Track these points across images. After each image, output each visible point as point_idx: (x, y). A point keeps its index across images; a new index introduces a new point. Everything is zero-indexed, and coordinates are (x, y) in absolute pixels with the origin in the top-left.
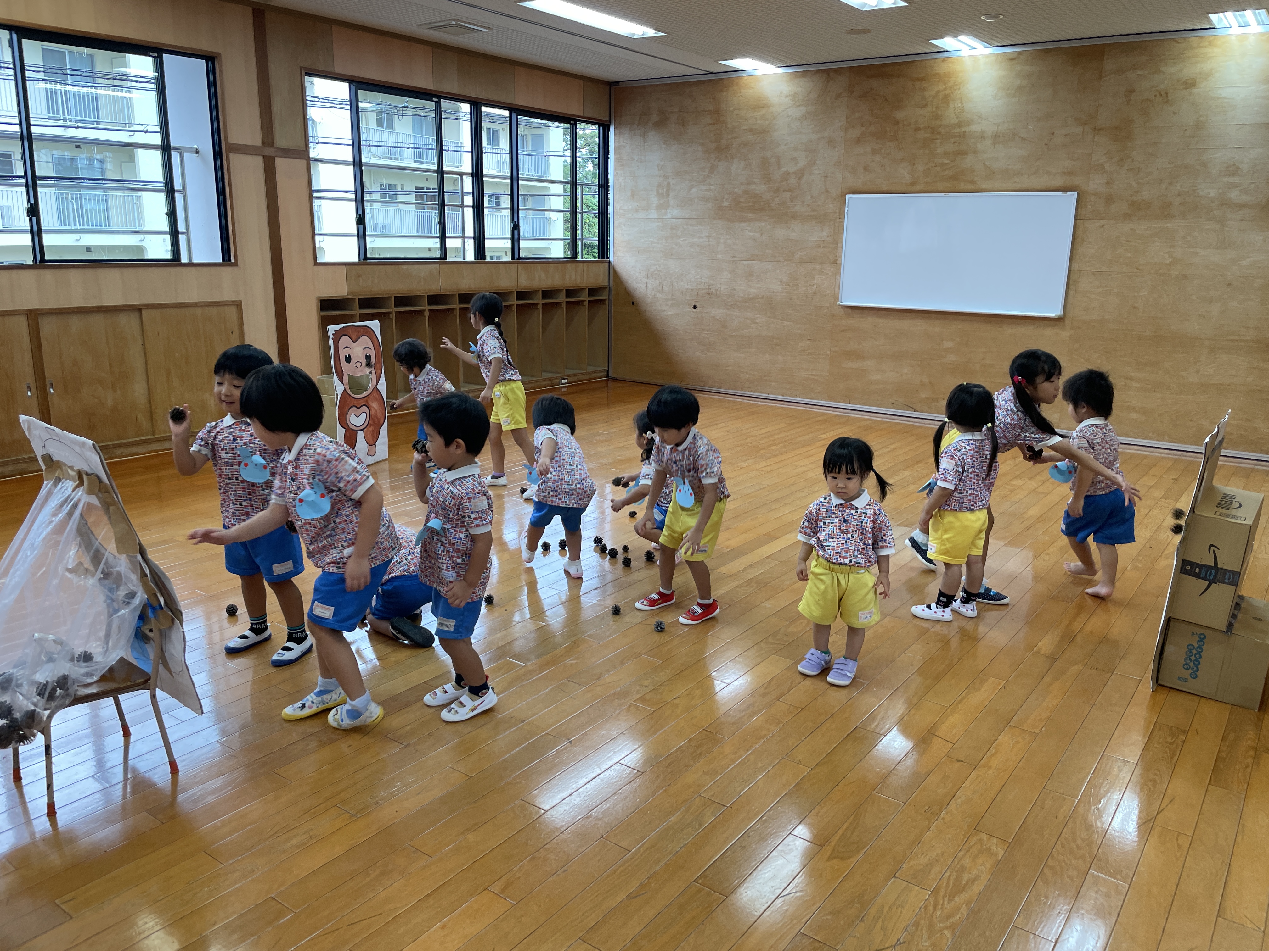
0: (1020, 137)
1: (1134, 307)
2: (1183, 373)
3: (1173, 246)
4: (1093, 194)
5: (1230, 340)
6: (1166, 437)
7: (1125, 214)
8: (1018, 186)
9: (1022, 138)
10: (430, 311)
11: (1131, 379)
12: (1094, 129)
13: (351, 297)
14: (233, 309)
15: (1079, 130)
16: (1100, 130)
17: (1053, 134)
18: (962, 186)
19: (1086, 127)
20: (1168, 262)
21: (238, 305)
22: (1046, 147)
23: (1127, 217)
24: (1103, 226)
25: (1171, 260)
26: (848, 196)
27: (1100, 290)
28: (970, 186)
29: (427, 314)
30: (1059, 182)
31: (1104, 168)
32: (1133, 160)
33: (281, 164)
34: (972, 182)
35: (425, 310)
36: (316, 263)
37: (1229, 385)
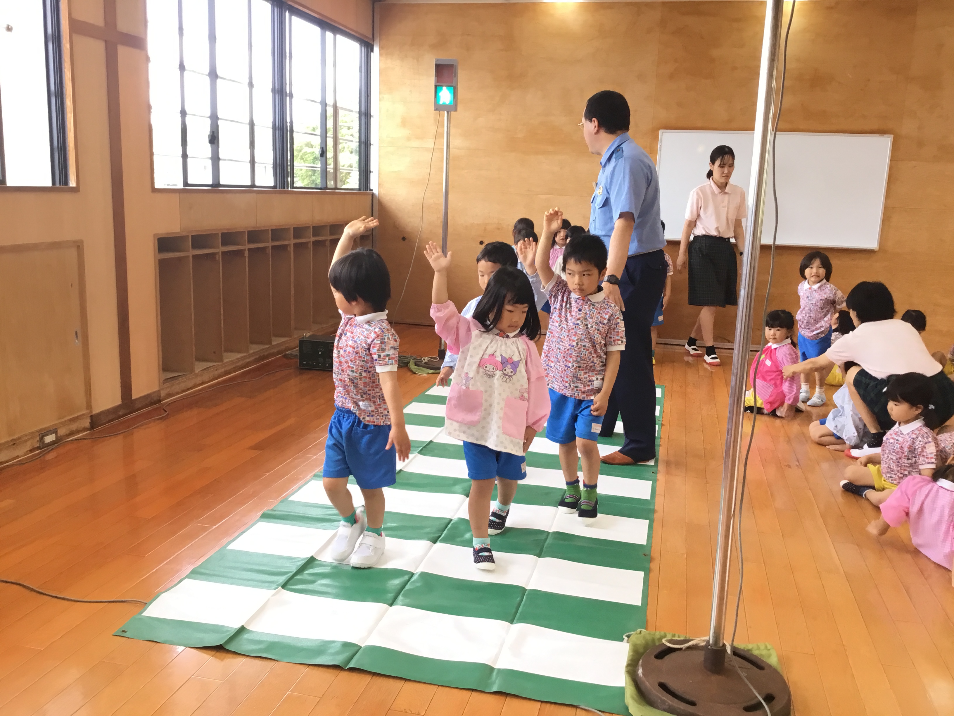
4: (907, 138)
7: (935, 156)
8: (836, 127)
10: (249, 250)
12: (907, 78)
13: (184, 234)
14: (73, 253)
15: (893, 78)
19: (900, 76)
21: (79, 246)
22: (862, 92)
24: (915, 167)
26: (661, 131)
27: (911, 225)
29: (246, 254)
31: (916, 114)
33: (123, 51)
35: (245, 250)
36: (155, 191)
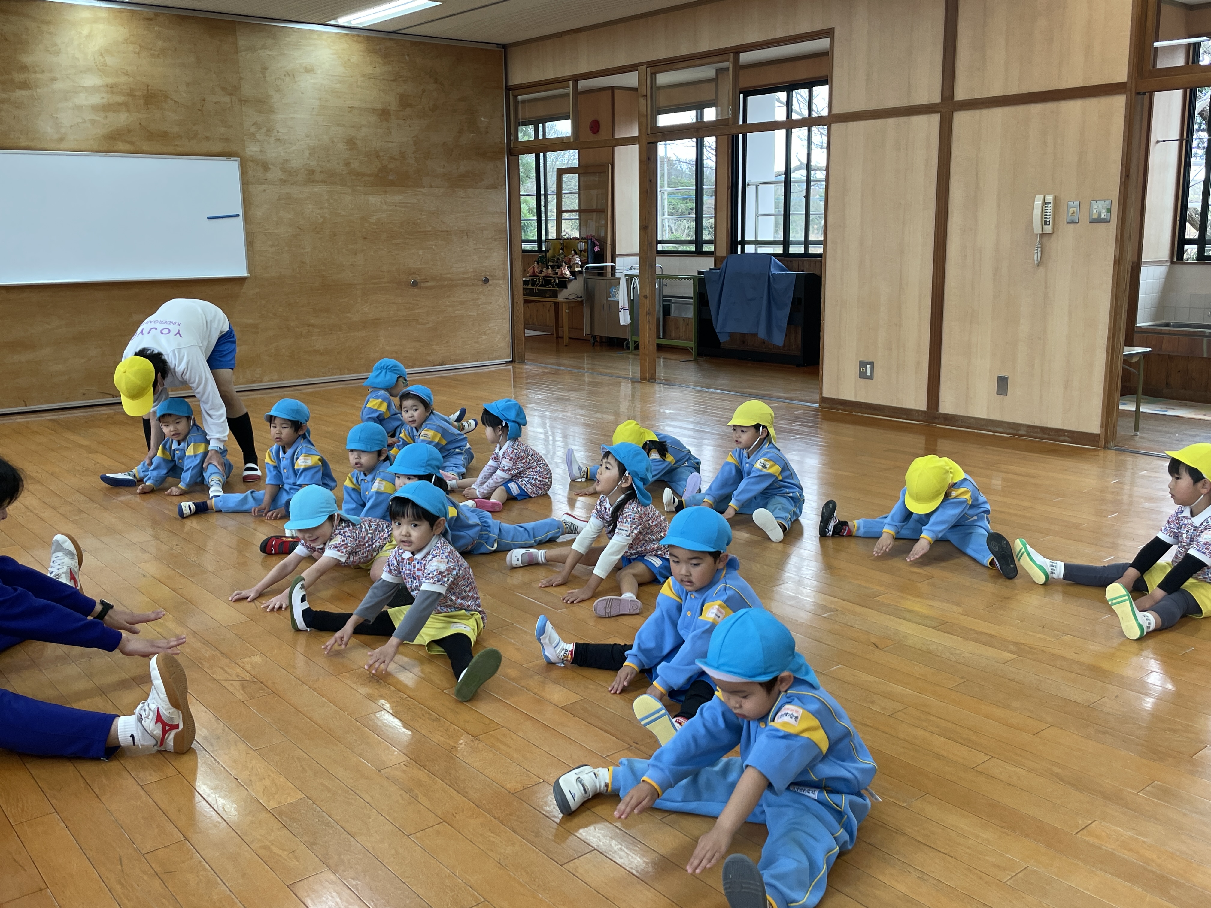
0: (172, 100)
1: (303, 262)
2: (348, 315)
3: (321, 208)
4: (252, 161)
5: (374, 283)
6: (346, 371)
7: (281, 180)
8: (180, 149)
9: (175, 101)
11: (313, 326)
12: (240, 100)
15: (227, 99)
16: (245, 101)
17: (204, 100)
18: (120, 146)
19: (234, 98)
20: (320, 221)
22: (199, 112)
23: (283, 182)
24: (265, 190)
25: (322, 220)
27: (273, 249)
28: (128, 147)
30: (218, 147)
31: (255, 137)
32: (278, 132)
34: (131, 143)
37: (380, 319)
